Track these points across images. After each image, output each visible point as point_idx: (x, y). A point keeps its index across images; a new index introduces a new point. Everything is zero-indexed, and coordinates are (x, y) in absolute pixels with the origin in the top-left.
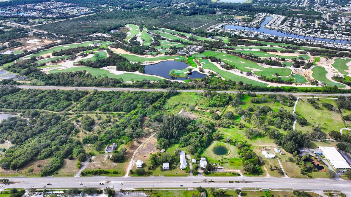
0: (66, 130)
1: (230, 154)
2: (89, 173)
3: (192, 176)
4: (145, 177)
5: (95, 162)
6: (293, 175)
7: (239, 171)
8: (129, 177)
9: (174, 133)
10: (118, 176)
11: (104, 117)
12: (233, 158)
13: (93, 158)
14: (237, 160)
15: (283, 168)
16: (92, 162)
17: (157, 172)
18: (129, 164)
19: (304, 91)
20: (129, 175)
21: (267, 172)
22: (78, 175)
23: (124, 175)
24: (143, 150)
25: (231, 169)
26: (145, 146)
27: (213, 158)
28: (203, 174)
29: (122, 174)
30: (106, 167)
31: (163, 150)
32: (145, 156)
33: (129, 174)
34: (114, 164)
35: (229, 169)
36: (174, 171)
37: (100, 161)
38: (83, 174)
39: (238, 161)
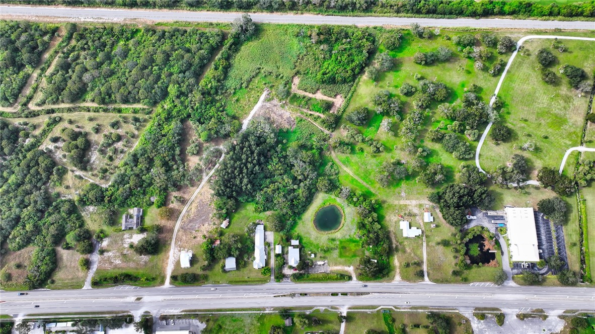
0: (38, 173)
1: (343, 228)
2: (105, 279)
3: (273, 285)
4: (197, 286)
5: (110, 254)
6: (438, 276)
7: (350, 269)
8: (171, 286)
9: (245, 187)
12: (348, 237)
13: (105, 243)
14: (354, 242)
15: (428, 260)
16: (106, 254)
17: (216, 275)
18: (168, 258)
20: (171, 283)
21: (398, 271)
22: (87, 286)
23: (162, 282)
24: (190, 222)
25: (340, 264)
26: (193, 209)
27: (312, 238)
28: (292, 278)
29: (159, 280)
30: (132, 265)
31: (224, 224)
32: (195, 237)
33: (171, 281)
34: (145, 258)
35: (336, 264)
36: (244, 274)
37: (118, 251)
38: (96, 284)
39: (354, 244)
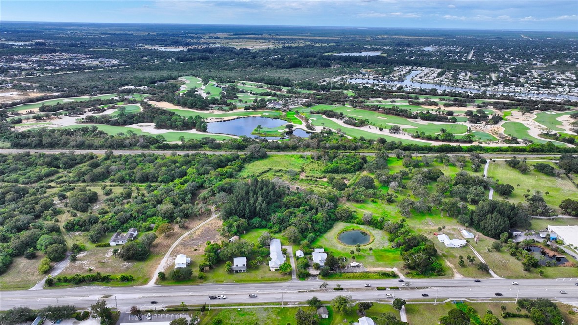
1: (374, 242)
2: (66, 280)
3: (296, 282)
4: (192, 285)
5: (84, 262)
7: (395, 270)
8: (156, 286)
9: (259, 206)
10: (132, 286)
11: (118, 190)
12: (381, 248)
13: (80, 255)
14: (390, 251)
16: (78, 263)
17: (218, 276)
18: (159, 264)
19: (497, 151)
20: (156, 283)
21: (455, 270)
22: (38, 286)
23: (146, 282)
24: (193, 240)
25: (379, 266)
26: (197, 234)
27: (339, 249)
28: (321, 276)
29: (141, 281)
30: (108, 269)
31: (234, 238)
32: (196, 250)
33: (157, 280)
34: (127, 264)
35: (374, 267)
36: (257, 274)
37: (95, 260)
38: (50, 284)
39: (391, 253)
